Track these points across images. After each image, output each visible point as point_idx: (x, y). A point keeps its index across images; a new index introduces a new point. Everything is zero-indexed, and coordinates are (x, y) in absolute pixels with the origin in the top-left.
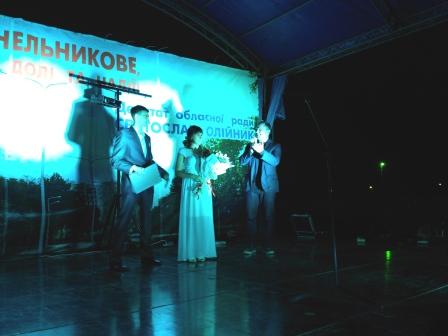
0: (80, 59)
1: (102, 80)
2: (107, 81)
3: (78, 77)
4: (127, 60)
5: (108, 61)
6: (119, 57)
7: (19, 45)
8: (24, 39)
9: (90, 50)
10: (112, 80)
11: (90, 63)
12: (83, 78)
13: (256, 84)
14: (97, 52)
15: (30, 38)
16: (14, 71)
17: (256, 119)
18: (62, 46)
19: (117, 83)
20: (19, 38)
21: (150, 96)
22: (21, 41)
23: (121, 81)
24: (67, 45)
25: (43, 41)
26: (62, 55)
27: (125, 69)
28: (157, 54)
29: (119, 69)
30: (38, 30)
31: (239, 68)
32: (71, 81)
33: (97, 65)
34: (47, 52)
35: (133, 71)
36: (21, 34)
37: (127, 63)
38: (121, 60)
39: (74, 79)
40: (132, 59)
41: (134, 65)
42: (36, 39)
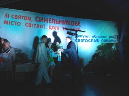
0: (65, 24)
1: (71, 28)
2: (73, 29)
3: (65, 28)
4: (78, 22)
5: (72, 23)
6: (75, 22)
7: (50, 21)
8: (52, 20)
9: (68, 21)
10: (74, 28)
11: (68, 24)
12: (66, 29)
13: (116, 25)
14: (70, 21)
15: (53, 19)
16: (49, 29)
17: (117, 36)
18: (61, 21)
19: (75, 29)
20: (50, 19)
21: (85, 32)
22: (51, 20)
23: (76, 28)
24: (62, 20)
25: (56, 20)
26: (61, 23)
27: (77, 25)
28: (86, 19)
29: (76, 25)
30: (55, 17)
31: (110, 21)
32: (63, 30)
33: (70, 25)
34: (57, 23)
35: (79, 25)
36: (51, 19)
37: (78, 23)
38: (76, 23)
39: (64, 29)
40: (79, 22)
41: (80, 24)
42: (54, 20)
